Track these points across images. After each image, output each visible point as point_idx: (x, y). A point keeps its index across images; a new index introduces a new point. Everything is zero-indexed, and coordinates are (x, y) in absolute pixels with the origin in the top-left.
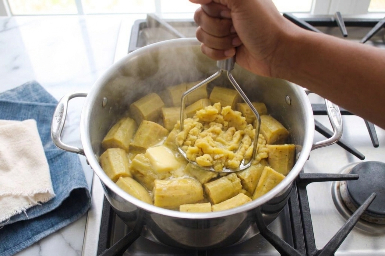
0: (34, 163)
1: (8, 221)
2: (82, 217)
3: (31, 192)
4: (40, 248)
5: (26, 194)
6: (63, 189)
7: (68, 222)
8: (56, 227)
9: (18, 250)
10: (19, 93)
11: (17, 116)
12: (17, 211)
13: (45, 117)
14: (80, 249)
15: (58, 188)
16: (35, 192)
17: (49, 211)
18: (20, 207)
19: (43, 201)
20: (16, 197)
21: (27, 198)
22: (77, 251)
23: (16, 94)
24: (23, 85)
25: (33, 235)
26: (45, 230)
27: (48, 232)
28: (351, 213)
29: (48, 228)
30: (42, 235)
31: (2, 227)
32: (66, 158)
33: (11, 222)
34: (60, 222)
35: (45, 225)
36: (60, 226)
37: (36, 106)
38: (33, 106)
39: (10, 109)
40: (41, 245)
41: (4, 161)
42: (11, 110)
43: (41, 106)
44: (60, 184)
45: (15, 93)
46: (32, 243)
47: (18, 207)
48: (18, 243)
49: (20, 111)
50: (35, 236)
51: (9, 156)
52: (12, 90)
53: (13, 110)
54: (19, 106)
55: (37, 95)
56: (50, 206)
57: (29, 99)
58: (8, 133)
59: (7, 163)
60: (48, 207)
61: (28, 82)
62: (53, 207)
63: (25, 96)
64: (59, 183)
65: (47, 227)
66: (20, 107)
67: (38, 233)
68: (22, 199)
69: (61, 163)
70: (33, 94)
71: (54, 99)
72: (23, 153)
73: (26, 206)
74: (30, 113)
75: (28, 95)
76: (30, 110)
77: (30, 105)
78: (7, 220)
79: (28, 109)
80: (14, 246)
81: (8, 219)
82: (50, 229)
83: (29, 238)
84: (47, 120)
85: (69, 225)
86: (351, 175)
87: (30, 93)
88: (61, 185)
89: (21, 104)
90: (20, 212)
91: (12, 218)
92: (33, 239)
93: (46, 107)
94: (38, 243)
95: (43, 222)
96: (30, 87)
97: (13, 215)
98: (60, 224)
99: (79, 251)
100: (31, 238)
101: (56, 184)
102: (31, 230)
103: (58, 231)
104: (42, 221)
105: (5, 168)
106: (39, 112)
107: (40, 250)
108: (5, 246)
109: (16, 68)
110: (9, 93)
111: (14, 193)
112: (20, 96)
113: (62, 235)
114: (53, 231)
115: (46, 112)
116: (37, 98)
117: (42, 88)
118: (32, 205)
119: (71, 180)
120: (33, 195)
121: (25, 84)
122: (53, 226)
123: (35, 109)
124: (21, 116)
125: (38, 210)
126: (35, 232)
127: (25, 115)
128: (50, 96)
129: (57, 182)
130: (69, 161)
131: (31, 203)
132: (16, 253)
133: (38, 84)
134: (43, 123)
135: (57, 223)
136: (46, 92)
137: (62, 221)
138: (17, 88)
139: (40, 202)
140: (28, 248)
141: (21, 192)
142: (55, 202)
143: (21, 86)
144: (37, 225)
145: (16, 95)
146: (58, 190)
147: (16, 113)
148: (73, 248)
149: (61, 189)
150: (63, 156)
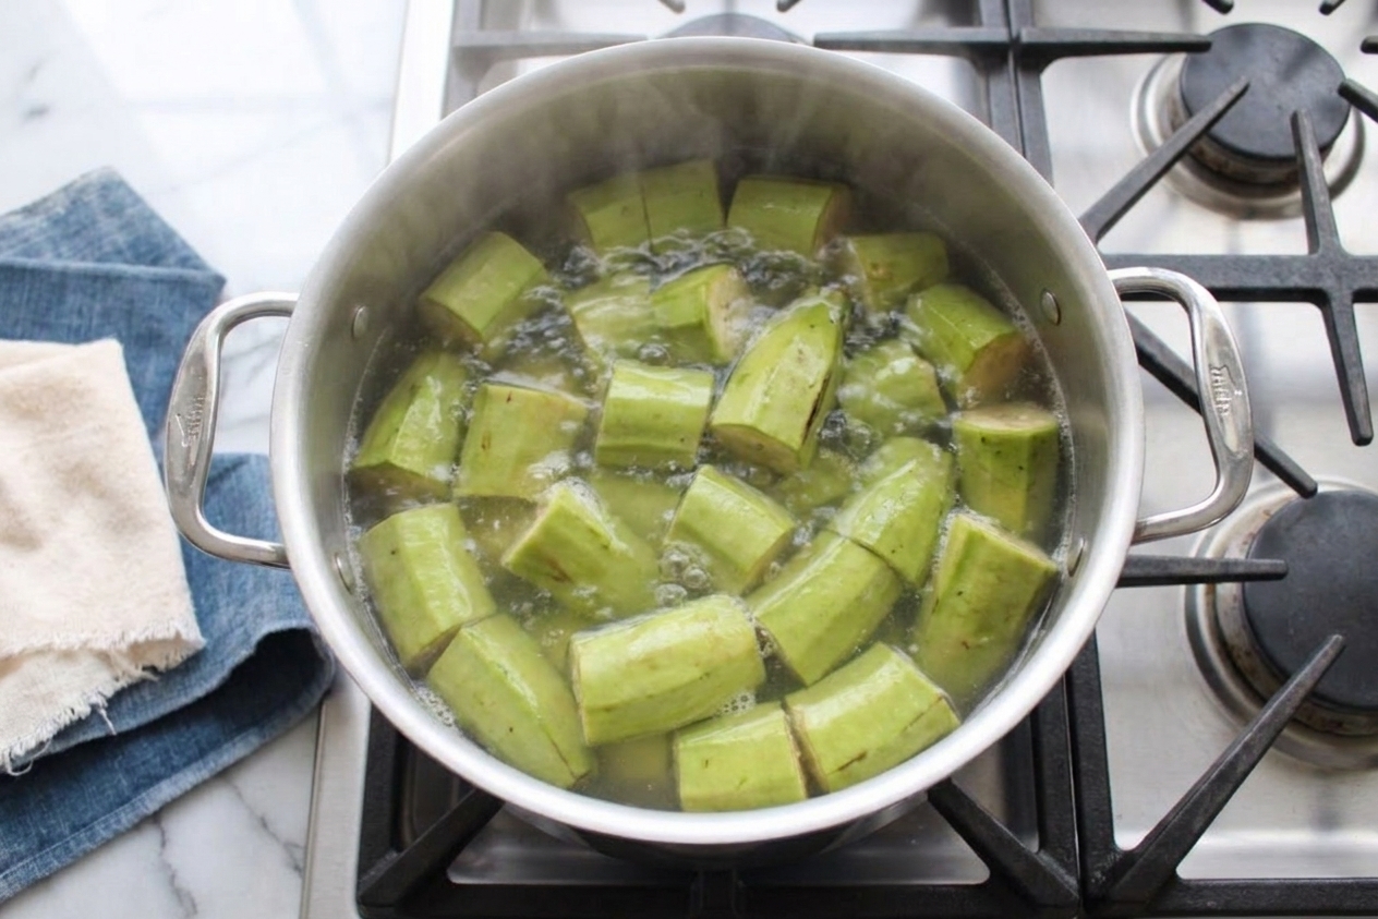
0: (123, 522)
1: (47, 747)
2: (302, 721)
3: (117, 637)
4: (163, 833)
5: (102, 644)
6: (230, 621)
7: (254, 740)
8: (215, 762)
9: (88, 845)
10: (56, 222)
11: (52, 319)
12: (73, 711)
13: (155, 325)
14: (299, 839)
15: (214, 608)
16: (132, 636)
17: (184, 700)
18: (84, 694)
19: (161, 665)
20: (68, 655)
21: (104, 657)
22: (289, 846)
23: (45, 225)
24: (66, 189)
25: (137, 788)
26: (175, 770)
27: (188, 778)
28: (1262, 700)
29: (187, 764)
30: (166, 790)
31: (29, 768)
32: (236, 494)
33: (59, 747)
34: (226, 741)
35: (176, 753)
36: (227, 756)
37: (119, 278)
38: (109, 280)
39: (25, 296)
40: (164, 824)
41: (14, 512)
42: (29, 300)
43: (136, 279)
44: (220, 597)
45: (39, 221)
46: (136, 821)
47: (76, 695)
48: (87, 817)
49: (61, 301)
50: (144, 795)
51: (32, 493)
52: (29, 211)
53: (34, 295)
54: (54, 279)
55: (122, 228)
56: (187, 684)
57: (90, 243)
58: (23, 399)
59: (29, 519)
60: (183, 684)
61: (83, 176)
62: (199, 689)
63: (77, 233)
64: (214, 592)
65: (185, 760)
66: (59, 284)
67: (154, 780)
68: (87, 662)
69: (221, 513)
70: (106, 224)
71: (185, 245)
72: (80, 479)
73: (104, 685)
74: (98, 307)
75: (85, 227)
76: (99, 297)
77: (94, 277)
78: (41, 744)
79: (89, 291)
80: (75, 829)
81: (48, 740)
82: (194, 766)
83: (124, 801)
84: (159, 336)
85: (256, 753)
86: (1258, 565)
87: (94, 222)
88: (222, 602)
89: (64, 274)
90: (83, 710)
91: (61, 735)
92: (139, 804)
93: (156, 281)
94: (155, 818)
95: (168, 740)
96: (92, 198)
97: (62, 726)
98: (226, 746)
99: (297, 846)
100: (128, 800)
101: (207, 598)
102: (128, 771)
103: (223, 775)
104: (166, 737)
105: (23, 539)
106: (131, 302)
107: (163, 844)
108: (44, 831)
109: (38, 112)
110: (17, 221)
111: (60, 642)
112: (56, 232)
113: (236, 788)
114: (205, 774)
115: (156, 306)
116: (121, 239)
117: (138, 200)
118: (123, 683)
119: (256, 589)
120: (124, 646)
121: (75, 182)
122: (202, 754)
123: (116, 288)
124: (65, 321)
125: (148, 698)
126: (143, 777)
127: (80, 313)
128: (170, 234)
129: (208, 588)
130: (249, 507)
131: (120, 674)
132: (81, 855)
133: (121, 184)
134: (150, 345)
135: (215, 745)
136: (153, 216)
137: (232, 738)
138: (45, 200)
139: (153, 669)
140: (119, 836)
141: (83, 637)
142: (206, 668)
143: (58, 192)
144: (147, 753)
145: (42, 231)
146: (213, 621)
147: (48, 309)
148: (274, 836)
149: (223, 617)
150: (226, 485)
